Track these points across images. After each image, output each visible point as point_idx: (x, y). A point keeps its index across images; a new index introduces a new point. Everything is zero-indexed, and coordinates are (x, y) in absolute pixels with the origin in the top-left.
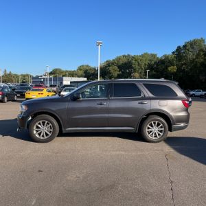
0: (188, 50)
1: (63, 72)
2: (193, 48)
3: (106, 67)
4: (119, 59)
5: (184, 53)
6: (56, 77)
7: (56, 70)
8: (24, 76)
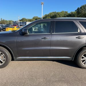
0: (82, 9)
1: (26, 19)
2: (85, 8)
3: (45, 17)
4: (51, 14)
5: (80, 11)
6: (23, 22)
7: (24, 18)
8: (10, 21)
